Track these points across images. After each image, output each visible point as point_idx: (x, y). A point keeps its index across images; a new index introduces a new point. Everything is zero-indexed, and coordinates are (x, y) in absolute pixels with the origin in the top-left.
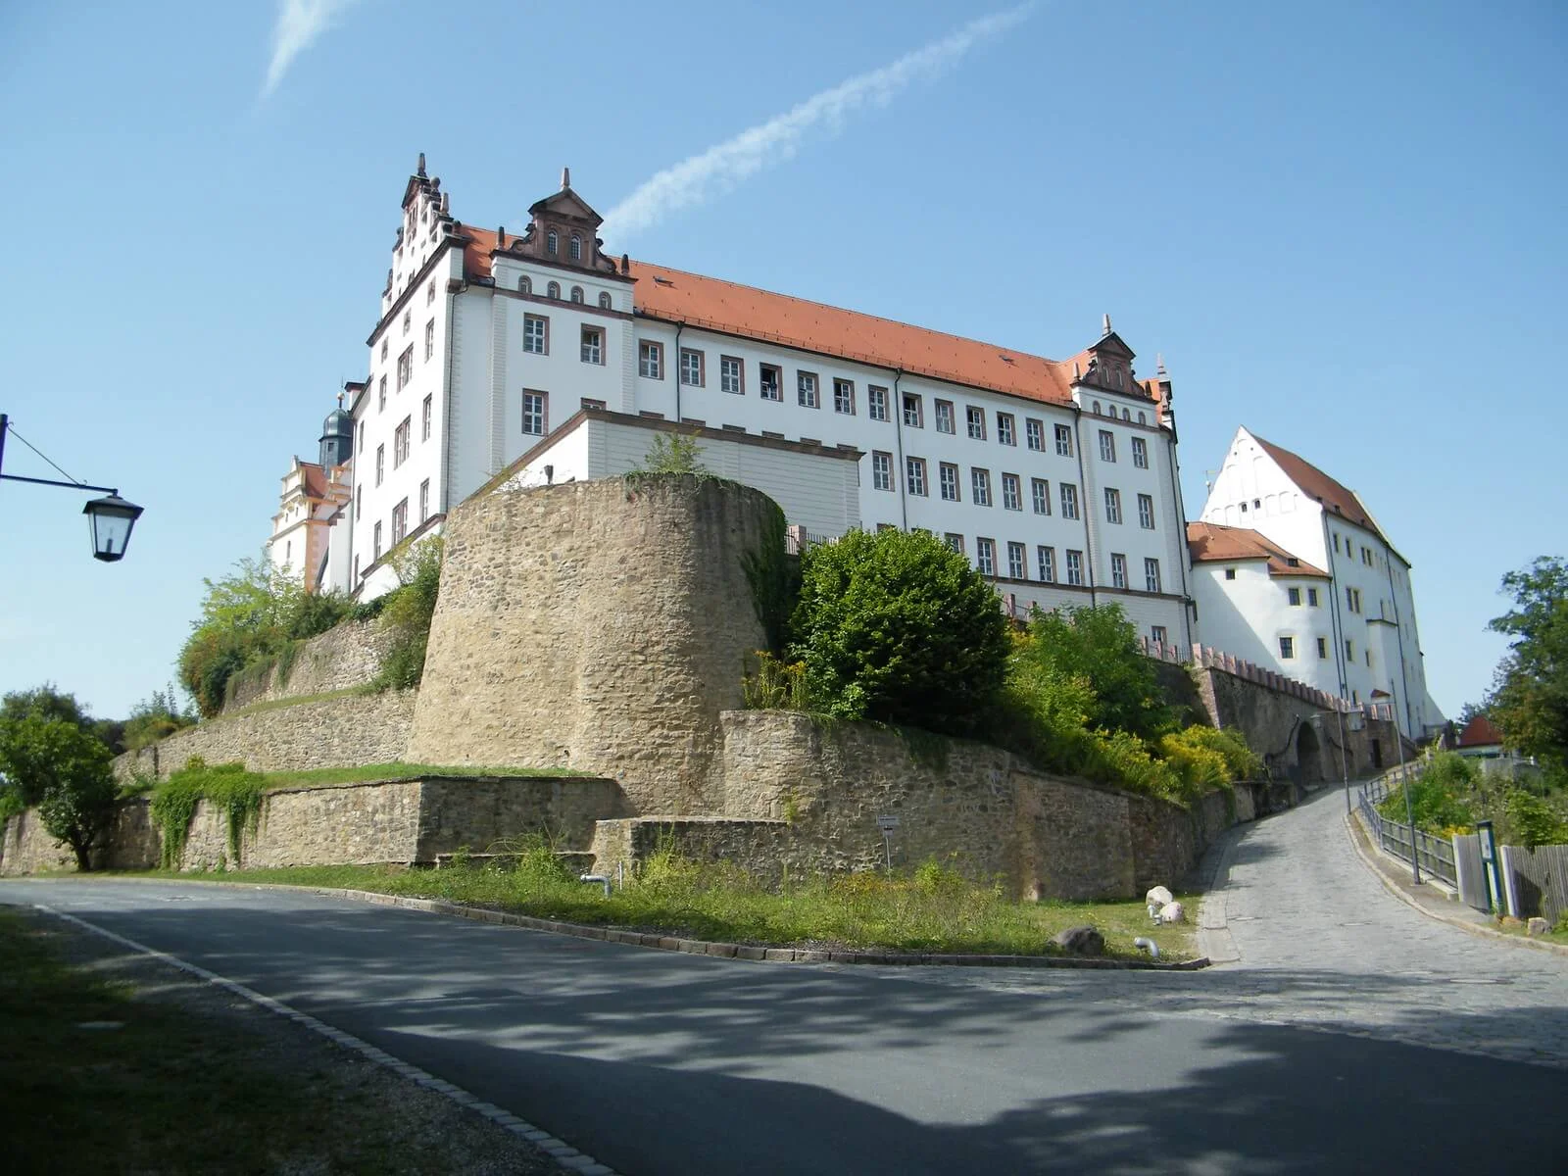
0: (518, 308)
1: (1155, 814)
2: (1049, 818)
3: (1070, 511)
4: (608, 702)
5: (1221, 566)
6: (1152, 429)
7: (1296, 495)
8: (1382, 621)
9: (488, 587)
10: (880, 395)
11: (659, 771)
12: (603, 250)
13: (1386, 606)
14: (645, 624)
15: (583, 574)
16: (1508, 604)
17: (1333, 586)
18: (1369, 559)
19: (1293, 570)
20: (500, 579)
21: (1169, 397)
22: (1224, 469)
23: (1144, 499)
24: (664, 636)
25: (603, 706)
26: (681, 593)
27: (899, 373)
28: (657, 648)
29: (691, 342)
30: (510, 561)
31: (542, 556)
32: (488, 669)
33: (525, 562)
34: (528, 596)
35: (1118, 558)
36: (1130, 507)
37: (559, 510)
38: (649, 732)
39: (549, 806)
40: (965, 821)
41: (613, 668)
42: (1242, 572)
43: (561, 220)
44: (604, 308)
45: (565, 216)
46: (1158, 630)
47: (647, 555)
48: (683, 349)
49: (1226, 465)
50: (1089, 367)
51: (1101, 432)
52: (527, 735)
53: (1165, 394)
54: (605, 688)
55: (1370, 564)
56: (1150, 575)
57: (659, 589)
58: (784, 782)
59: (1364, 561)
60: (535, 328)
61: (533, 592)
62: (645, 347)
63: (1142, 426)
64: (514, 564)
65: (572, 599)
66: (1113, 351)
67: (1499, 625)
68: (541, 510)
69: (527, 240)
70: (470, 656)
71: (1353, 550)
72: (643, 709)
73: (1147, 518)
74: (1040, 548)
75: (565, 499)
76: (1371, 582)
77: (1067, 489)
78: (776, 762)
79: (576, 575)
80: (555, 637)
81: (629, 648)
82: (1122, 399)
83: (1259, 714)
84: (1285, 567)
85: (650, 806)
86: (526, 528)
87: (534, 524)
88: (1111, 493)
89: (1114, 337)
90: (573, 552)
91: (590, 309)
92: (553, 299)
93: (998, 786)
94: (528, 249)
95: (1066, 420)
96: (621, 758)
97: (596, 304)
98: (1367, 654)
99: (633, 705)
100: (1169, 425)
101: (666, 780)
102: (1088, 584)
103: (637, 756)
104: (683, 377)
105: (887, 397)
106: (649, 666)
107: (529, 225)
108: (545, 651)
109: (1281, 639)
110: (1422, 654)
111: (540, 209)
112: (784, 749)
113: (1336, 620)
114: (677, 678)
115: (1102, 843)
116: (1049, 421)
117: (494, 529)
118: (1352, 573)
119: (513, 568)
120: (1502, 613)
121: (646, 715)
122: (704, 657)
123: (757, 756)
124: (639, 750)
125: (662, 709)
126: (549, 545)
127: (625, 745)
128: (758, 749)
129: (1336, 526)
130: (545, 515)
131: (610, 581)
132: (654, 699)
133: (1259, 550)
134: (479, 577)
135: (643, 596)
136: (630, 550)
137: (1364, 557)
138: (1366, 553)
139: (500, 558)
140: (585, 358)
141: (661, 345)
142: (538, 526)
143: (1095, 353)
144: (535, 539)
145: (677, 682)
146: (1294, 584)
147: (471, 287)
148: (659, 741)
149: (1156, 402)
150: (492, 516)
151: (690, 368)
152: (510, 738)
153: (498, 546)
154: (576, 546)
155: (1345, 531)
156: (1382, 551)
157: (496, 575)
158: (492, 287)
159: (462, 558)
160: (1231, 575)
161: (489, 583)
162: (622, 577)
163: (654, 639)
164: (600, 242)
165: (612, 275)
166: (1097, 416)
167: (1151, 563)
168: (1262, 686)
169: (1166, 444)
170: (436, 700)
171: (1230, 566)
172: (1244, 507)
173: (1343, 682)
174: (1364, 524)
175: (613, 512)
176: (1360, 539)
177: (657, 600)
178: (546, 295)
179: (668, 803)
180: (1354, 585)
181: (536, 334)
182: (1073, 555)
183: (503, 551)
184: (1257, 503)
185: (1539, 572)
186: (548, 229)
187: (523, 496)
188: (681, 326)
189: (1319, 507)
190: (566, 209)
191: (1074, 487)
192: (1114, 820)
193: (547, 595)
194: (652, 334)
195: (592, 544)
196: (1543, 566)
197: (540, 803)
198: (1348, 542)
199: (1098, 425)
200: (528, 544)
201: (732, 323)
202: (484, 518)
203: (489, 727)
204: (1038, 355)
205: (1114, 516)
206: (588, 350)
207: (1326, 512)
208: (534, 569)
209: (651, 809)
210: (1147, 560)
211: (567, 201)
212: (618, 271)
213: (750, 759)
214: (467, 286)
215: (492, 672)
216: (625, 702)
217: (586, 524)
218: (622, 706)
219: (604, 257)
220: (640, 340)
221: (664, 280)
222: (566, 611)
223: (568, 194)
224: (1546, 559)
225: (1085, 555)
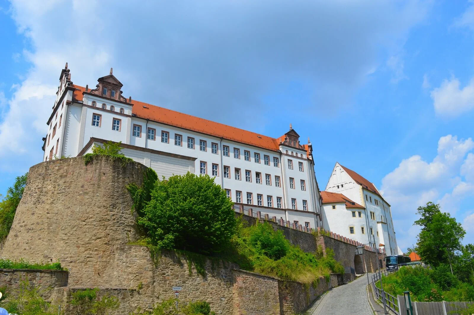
0: (91, 112)
1: (289, 286)
2: (246, 288)
3: (278, 184)
4: (69, 240)
5: (331, 205)
6: (305, 160)
7: (354, 183)
8: (382, 222)
9: (34, 196)
10: (215, 146)
11: (86, 268)
12: (122, 95)
13: (383, 218)
14: (88, 211)
15: (68, 191)
16: (420, 217)
17: (366, 211)
18: (377, 203)
19: (354, 206)
20: (38, 193)
21: (311, 150)
22: (332, 176)
23: (302, 181)
24: (94, 215)
25: (67, 242)
26: (103, 199)
27: (222, 139)
28: (91, 220)
29: (151, 126)
30: (43, 187)
31: (54, 185)
32: (28, 227)
33: (48, 187)
34: (47, 199)
35: (294, 200)
36: (297, 183)
37: (63, 168)
38: (84, 252)
39: (34, 282)
40: (211, 289)
41: (73, 227)
42: (337, 206)
43: (108, 84)
44: (121, 114)
45: (110, 83)
46: (307, 224)
47: (92, 185)
48: (148, 128)
49: (333, 174)
50: (285, 140)
51: (288, 160)
52: (38, 253)
53: (310, 149)
54: (69, 235)
55: (378, 205)
56: (304, 205)
57: (95, 197)
58: (137, 273)
59: (376, 204)
60: (96, 118)
61: (49, 198)
62: (135, 126)
63: (302, 158)
64: (45, 188)
65: (62, 201)
66: (292, 135)
67: (417, 222)
68: (57, 168)
69: (96, 90)
70: (24, 222)
71: (372, 200)
72: (83, 243)
73: (303, 187)
74: (268, 196)
75: (66, 164)
76: (378, 210)
77: (277, 178)
78: (134, 265)
79: (65, 192)
80: (54, 215)
81: (80, 219)
82: (296, 150)
83: (340, 251)
84: (351, 205)
85: (80, 282)
86: (51, 174)
87: (54, 173)
88: (292, 179)
89: (293, 130)
90: (66, 183)
91: (117, 113)
92: (103, 109)
93: (226, 275)
94: (96, 93)
95: (277, 156)
96: (71, 262)
97: (119, 112)
98: (377, 232)
99: (79, 242)
100: (311, 159)
101: (88, 271)
102: (284, 208)
103: (78, 261)
104: (148, 137)
105: (218, 146)
106: (87, 226)
107: (97, 85)
108: (50, 220)
109: (350, 227)
110: (395, 233)
111: (101, 80)
112: (138, 260)
113: (368, 223)
114: (98, 231)
115: (267, 298)
116: (272, 156)
117: (40, 175)
118: (371, 207)
119: (44, 189)
120: (418, 219)
121: (84, 246)
122: (110, 223)
123: (128, 262)
124: (79, 259)
125: (90, 243)
126: (58, 181)
127: (73, 257)
128: (128, 260)
129: (366, 192)
130: (58, 170)
131: (77, 194)
132: (87, 239)
133: (343, 200)
134: (32, 193)
135: (88, 200)
136: (86, 182)
137: (375, 202)
138: (376, 201)
139: (40, 186)
140: (114, 128)
141: (141, 126)
142: (55, 174)
143: (287, 135)
144: (53, 179)
145: (97, 232)
146: (354, 210)
147: (74, 103)
148: (88, 256)
149: (306, 151)
150: (40, 170)
151: (151, 134)
152: (32, 254)
153: (40, 181)
154: (67, 181)
155: (369, 194)
156: (381, 201)
157: (37, 192)
158: (83, 105)
159: (29, 186)
160: (334, 207)
161: (35, 194)
162: (81, 192)
163: (90, 216)
164: (122, 92)
165: (126, 103)
166: (287, 155)
167: (305, 202)
168: (342, 242)
169: (310, 165)
170: (10, 239)
171: (334, 205)
172: (338, 187)
173: (370, 241)
174: (375, 193)
175: (82, 169)
176: (374, 197)
177: (93, 201)
178: (101, 108)
179: (88, 281)
180: (372, 211)
181: (96, 120)
182: (279, 199)
183: (42, 183)
184: (342, 186)
185: (428, 207)
186: (103, 87)
187: (52, 163)
188: (148, 120)
189: (361, 187)
190: (110, 81)
191: (279, 177)
192: (272, 289)
193: (54, 199)
194: (138, 122)
195: (73, 181)
196: (430, 204)
197: (30, 280)
198: (370, 198)
199: (287, 158)
200: (50, 181)
201: (166, 121)
202: (38, 171)
203: (25, 249)
204: (270, 137)
205: (292, 186)
206: (115, 126)
207: (363, 188)
208: (51, 189)
209: (81, 283)
210: (303, 201)
211: (111, 78)
212: (128, 102)
213: (125, 264)
214: (73, 103)
215: (30, 228)
216: (76, 240)
217: (72, 173)
218: (75, 242)
219: (122, 97)
220: (134, 124)
221: (146, 107)
222: (59, 205)
223: (111, 76)
224: (431, 203)
225: (283, 199)
